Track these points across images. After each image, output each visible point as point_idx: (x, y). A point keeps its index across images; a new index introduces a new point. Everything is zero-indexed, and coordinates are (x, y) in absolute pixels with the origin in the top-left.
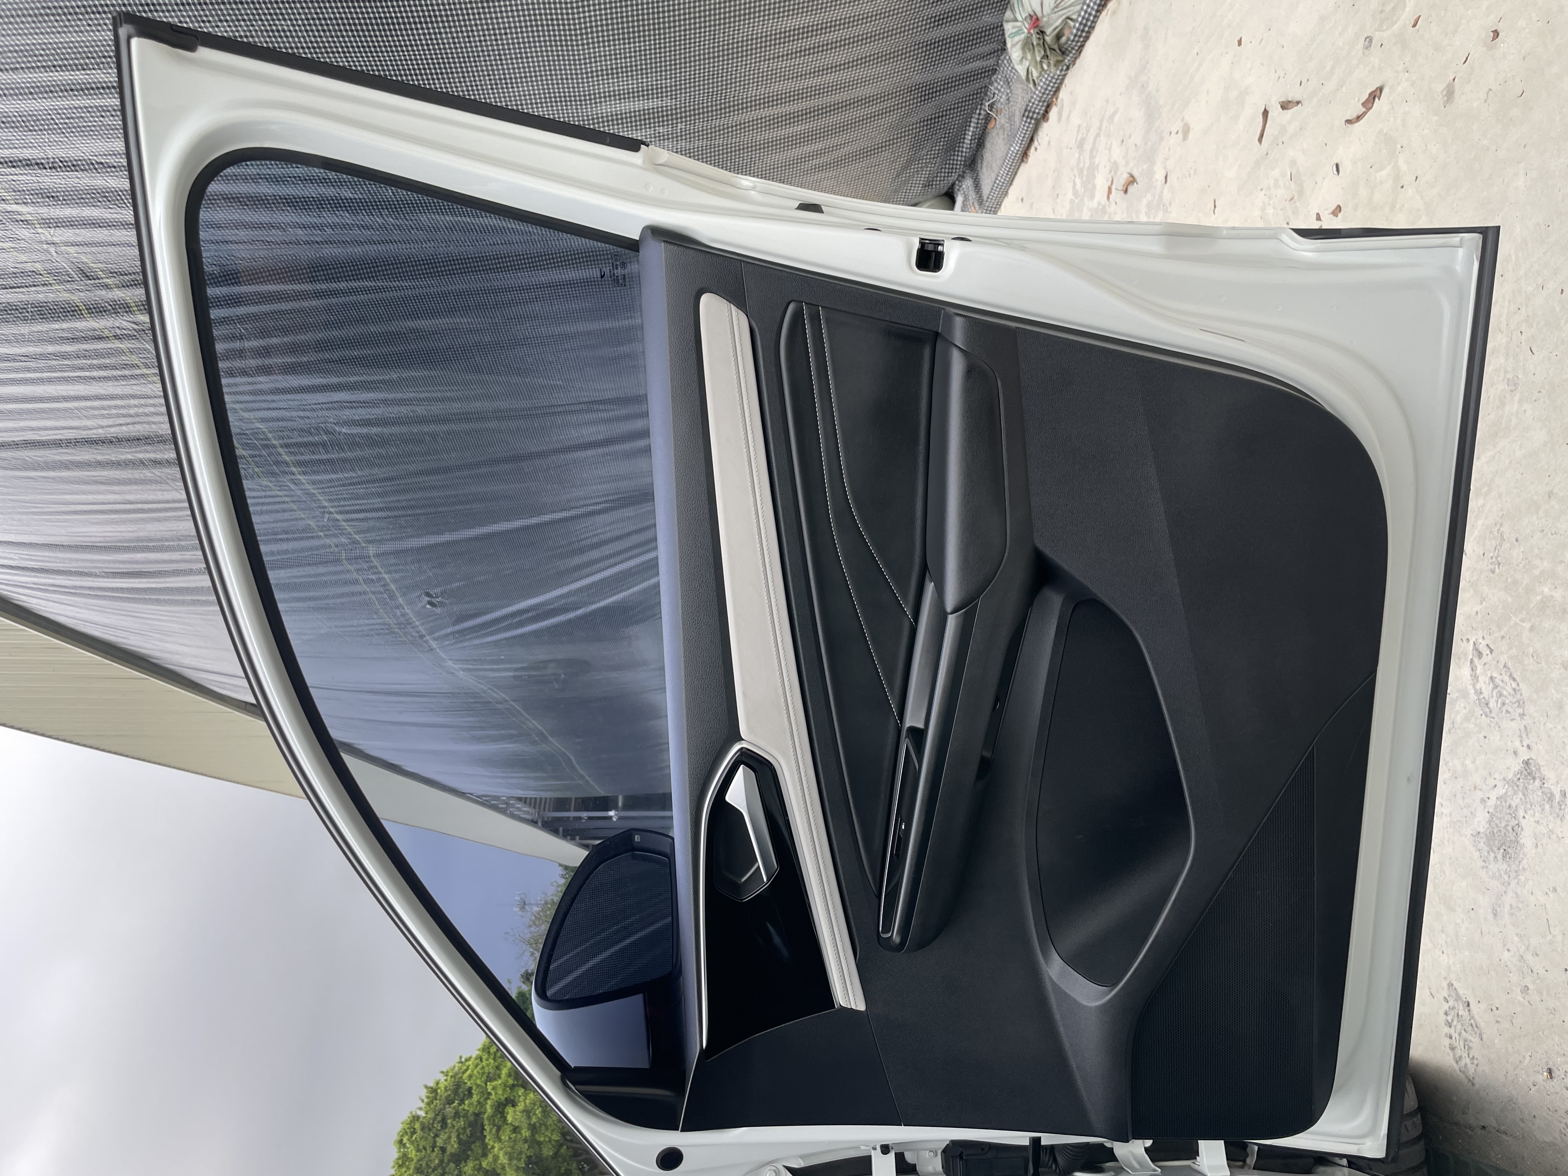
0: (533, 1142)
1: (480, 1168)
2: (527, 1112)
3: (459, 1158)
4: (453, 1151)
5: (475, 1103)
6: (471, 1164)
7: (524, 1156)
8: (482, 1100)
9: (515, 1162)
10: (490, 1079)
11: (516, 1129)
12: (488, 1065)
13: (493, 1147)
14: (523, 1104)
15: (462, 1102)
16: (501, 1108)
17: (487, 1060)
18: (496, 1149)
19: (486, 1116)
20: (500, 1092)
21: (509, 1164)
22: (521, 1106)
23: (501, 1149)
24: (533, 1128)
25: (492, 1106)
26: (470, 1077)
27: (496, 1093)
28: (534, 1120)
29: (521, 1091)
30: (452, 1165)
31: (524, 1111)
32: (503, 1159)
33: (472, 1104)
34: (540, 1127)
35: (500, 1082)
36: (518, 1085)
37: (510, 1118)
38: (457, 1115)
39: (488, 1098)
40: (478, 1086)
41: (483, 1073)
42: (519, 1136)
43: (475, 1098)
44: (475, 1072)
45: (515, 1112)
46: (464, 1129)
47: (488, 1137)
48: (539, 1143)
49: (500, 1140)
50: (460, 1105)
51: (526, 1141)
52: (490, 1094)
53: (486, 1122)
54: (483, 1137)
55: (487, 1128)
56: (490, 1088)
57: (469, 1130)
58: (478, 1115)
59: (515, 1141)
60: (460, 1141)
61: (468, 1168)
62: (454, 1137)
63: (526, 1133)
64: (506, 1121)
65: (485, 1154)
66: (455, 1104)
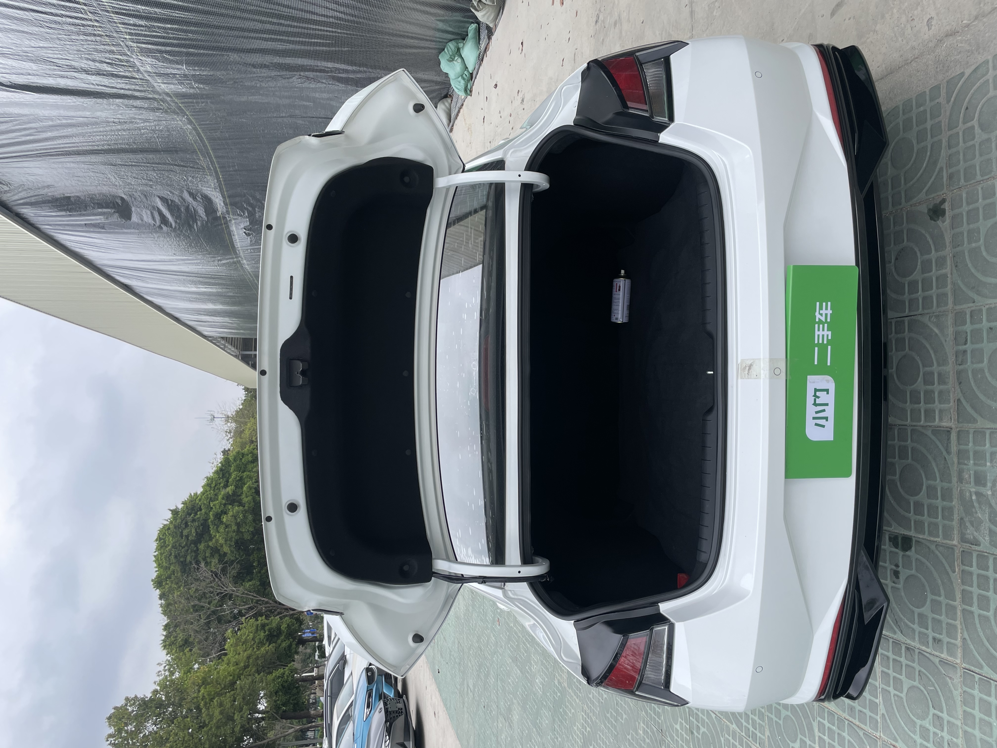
0: (238, 532)
1: (208, 546)
2: (235, 517)
3: (197, 542)
4: (193, 538)
5: (203, 513)
6: (203, 545)
7: (233, 539)
8: (207, 512)
9: (228, 542)
10: (211, 500)
11: (227, 526)
12: (210, 494)
13: (215, 536)
14: (232, 513)
15: (196, 514)
16: (218, 516)
17: (210, 491)
18: (217, 536)
19: (210, 520)
20: (218, 507)
21: (226, 544)
22: (231, 513)
23: (220, 536)
24: (238, 525)
25: (213, 515)
26: (200, 500)
27: (215, 508)
28: (239, 520)
29: (230, 507)
30: (193, 545)
31: (232, 516)
32: (221, 541)
33: (202, 514)
34: (242, 524)
35: (218, 502)
36: (228, 504)
37: (224, 520)
38: (194, 521)
39: (210, 511)
40: (204, 504)
41: (208, 498)
42: (230, 529)
43: (203, 511)
44: (203, 497)
45: (227, 517)
46: (199, 526)
47: (212, 531)
48: (242, 532)
49: (219, 532)
50: (195, 516)
51: (234, 531)
52: (212, 508)
53: (210, 523)
54: (209, 531)
55: (211, 527)
56: (212, 505)
57: (201, 528)
58: (206, 520)
59: (228, 532)
60: (197, 533)
61: (202, 546)
62: (193, 531)
63: (234, 527)
64: (222, 522)
65: (211, 539)
66: (192, 515)
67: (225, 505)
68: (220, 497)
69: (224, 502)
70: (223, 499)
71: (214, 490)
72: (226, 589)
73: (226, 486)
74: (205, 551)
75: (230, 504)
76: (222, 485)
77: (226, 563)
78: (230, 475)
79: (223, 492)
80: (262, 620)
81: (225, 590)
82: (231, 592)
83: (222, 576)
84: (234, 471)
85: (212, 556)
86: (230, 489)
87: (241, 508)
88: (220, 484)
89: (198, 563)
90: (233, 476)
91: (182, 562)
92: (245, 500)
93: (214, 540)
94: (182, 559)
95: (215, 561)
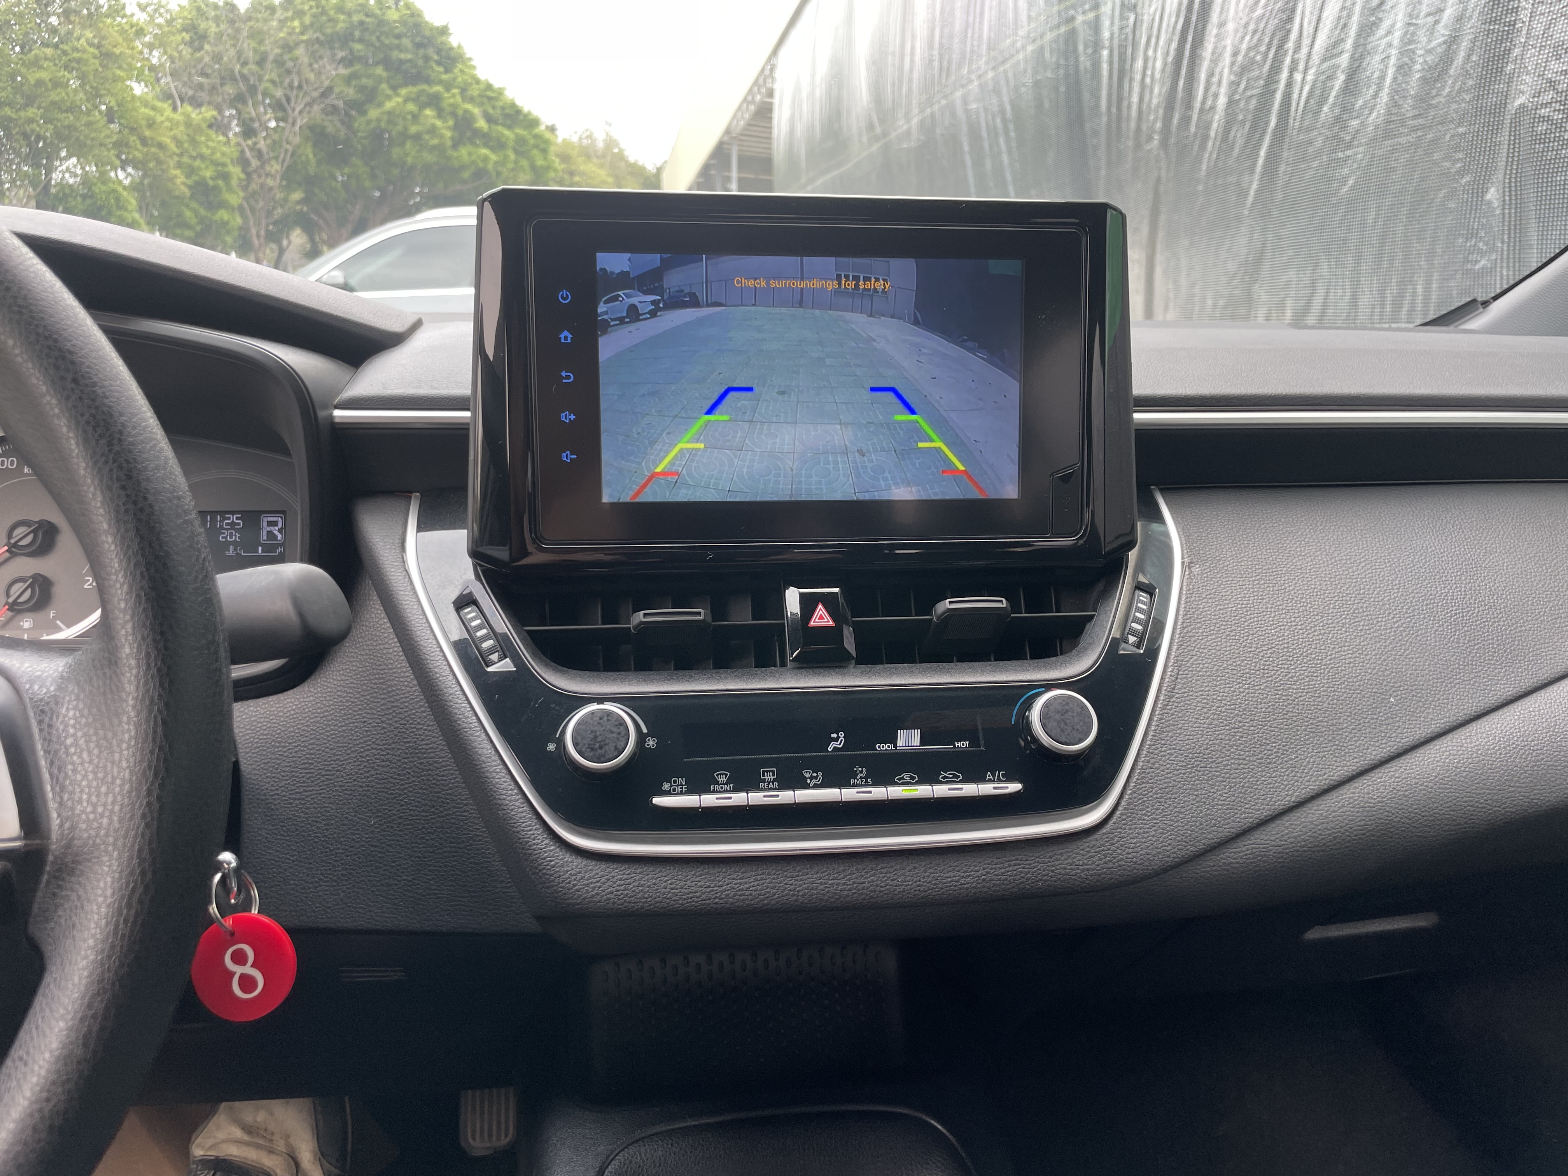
52: (449, 90)
53: (421, 87)
54: (406, 85)
55: (415, 89)
56: (455, 91)
57: (414, 71)
58: (428, 81)
59: (404, 119)
60: (401, 62)
61: (379, 71)
62: (409, 56)
63: (413, 129)
64: (422, 107)
65: (394, 88)
66: (436, 57)
67: (454, 114)
68: (469, 106)
69: (460, 112)
70: (466, 111)
71: (480, 96)
72: (298, 109)
73: (489, 119)
74: (369, 76)
75: (456, 124)
76: (491, 111)
77: (347, 114)
78: (509, 127)
79: (476, 111)
80: (236, 171)
81: (294, 110)
82: (290, 120)
83: (322, 106)
84: (517, 135)
85: (361, 89)
86: (482, 124)
87: (449, 143)
88: (494, 108)
89: (347, 62)
90: (507, 132)
91: (352, 34)
92: (463, 152)
93: (389, 92)
94: (357, 34)
95: (351, 92)
